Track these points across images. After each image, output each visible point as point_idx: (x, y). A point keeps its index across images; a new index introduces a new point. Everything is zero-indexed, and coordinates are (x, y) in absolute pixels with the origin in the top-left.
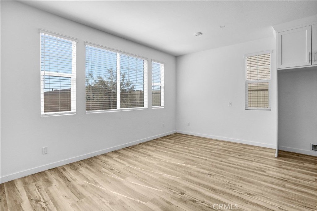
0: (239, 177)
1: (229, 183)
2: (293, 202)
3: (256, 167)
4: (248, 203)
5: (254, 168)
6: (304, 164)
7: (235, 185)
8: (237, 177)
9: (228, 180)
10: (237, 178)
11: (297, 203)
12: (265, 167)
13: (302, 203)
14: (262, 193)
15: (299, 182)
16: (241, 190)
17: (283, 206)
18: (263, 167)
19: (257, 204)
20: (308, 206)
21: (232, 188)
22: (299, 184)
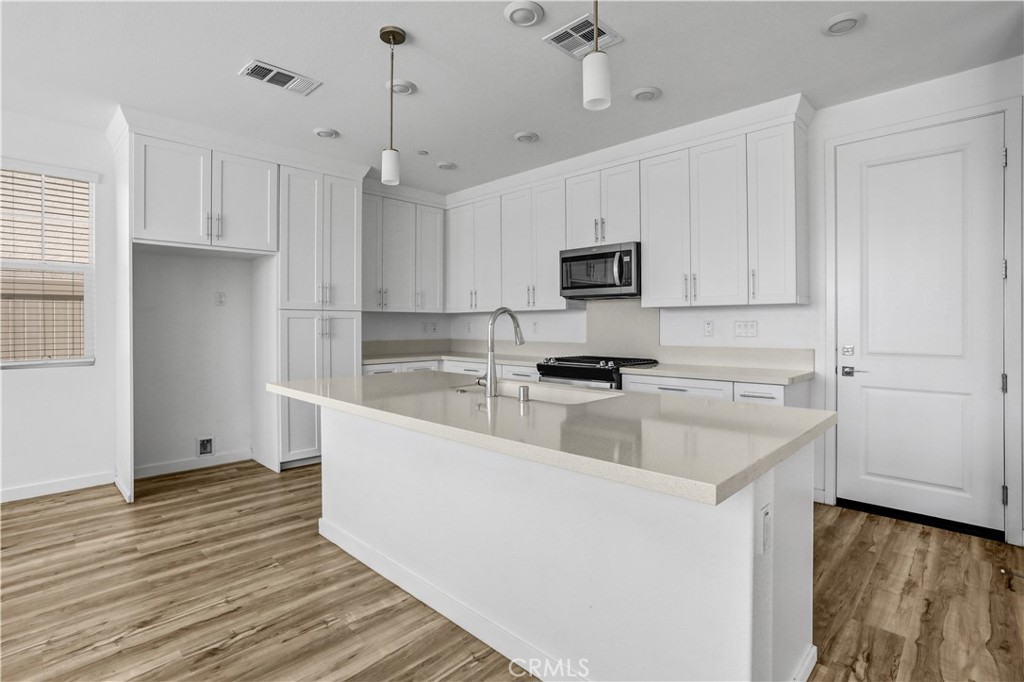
0: (69, 607)
1: (49, 643)
2: (239, 573)
3: (99, 552)
4: (159, 644)
5: (93, 557)
6: (200, 491)
7: (78, 634)
8: (63, 609)
9: (41, 639)
10: (66, 611)
11: (244, 571)
12: (124, 541)
13: (252, 566)
14: (171, 600)
15: (219, 531)
16: (112, 631)
17: (229, 594)
18: (118, 542)
19: (182, 629)
20: (262, 565)
21: (79, 646)
22: (222, 536)
